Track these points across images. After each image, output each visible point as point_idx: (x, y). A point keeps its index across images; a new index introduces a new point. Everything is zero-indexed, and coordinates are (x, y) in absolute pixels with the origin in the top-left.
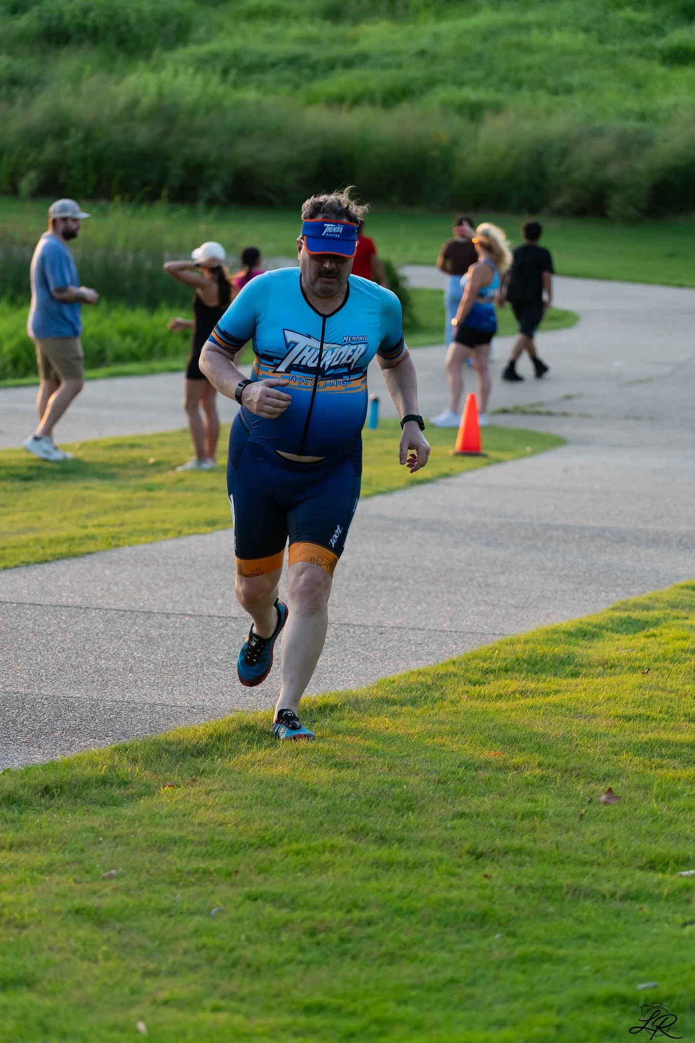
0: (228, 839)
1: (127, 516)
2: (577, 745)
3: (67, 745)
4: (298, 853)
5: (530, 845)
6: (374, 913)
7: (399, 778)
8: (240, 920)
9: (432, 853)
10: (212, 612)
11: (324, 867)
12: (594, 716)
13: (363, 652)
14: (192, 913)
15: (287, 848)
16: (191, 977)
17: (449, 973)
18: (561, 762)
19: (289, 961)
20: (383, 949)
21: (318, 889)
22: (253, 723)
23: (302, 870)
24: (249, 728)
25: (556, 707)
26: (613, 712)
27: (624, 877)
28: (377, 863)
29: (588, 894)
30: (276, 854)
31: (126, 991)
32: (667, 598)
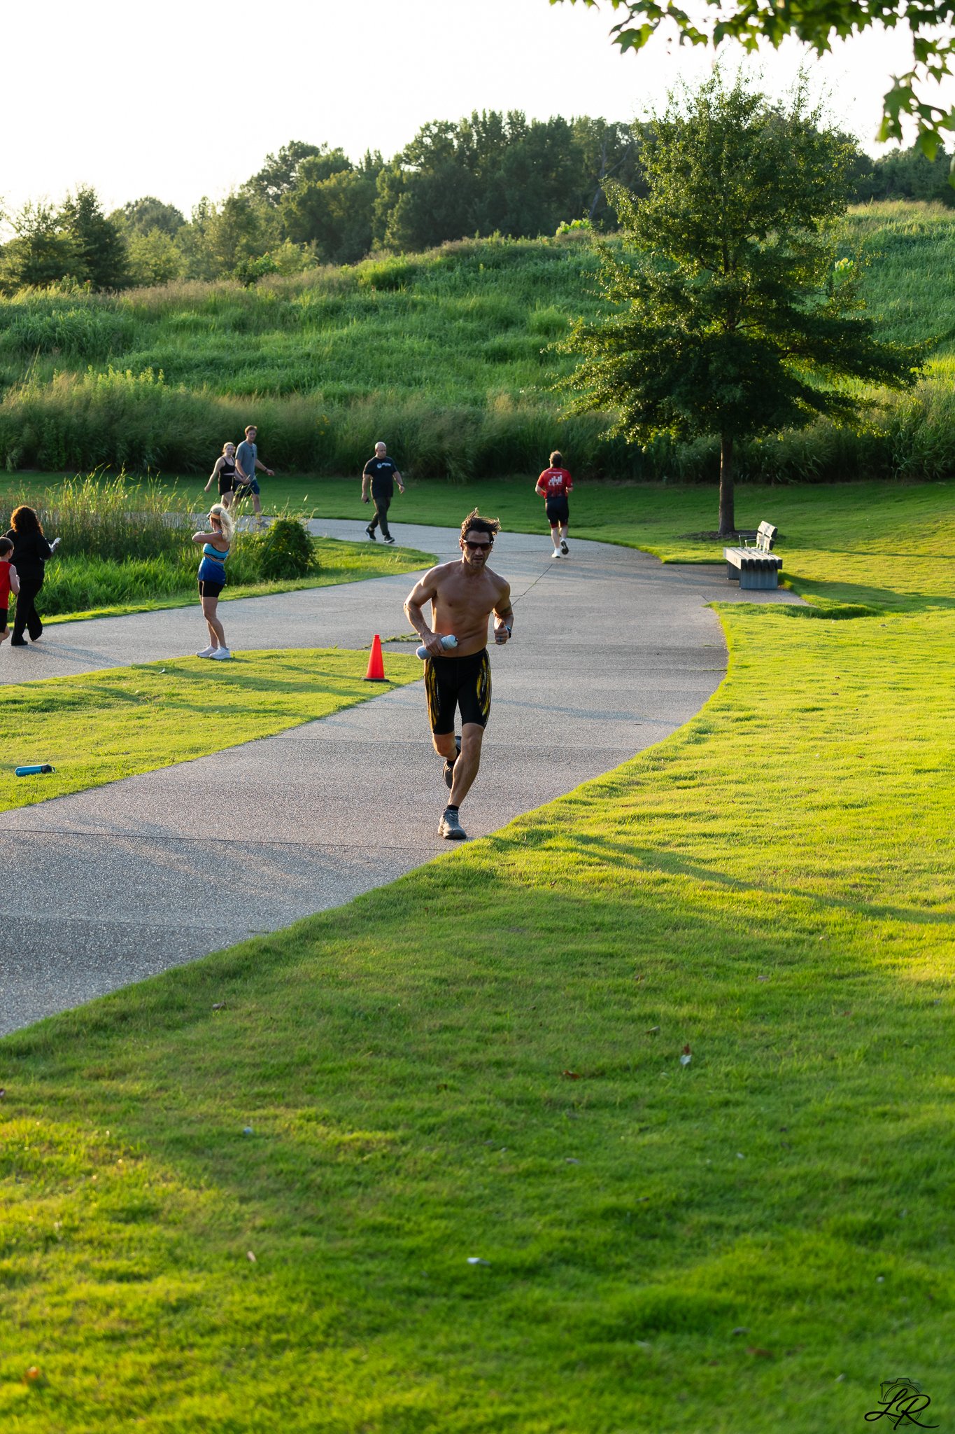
0: (275, 1061)
1: (128, 744)
3: (129, 969)
4: (331, 1071)
5: (505, 1057)
6: (402, 1132)
7: (393, 996)
10: (214, 836)
11: (353, 1087)
12: (523, 929)
16: (277, 1201)
18: (510, 975)
19: (350, 1183)
20: (419, 1168)
22: (269, 945)
24: (266, 950)
27: (585, 1087)
31: (230, 1219)
32: (552, 812)
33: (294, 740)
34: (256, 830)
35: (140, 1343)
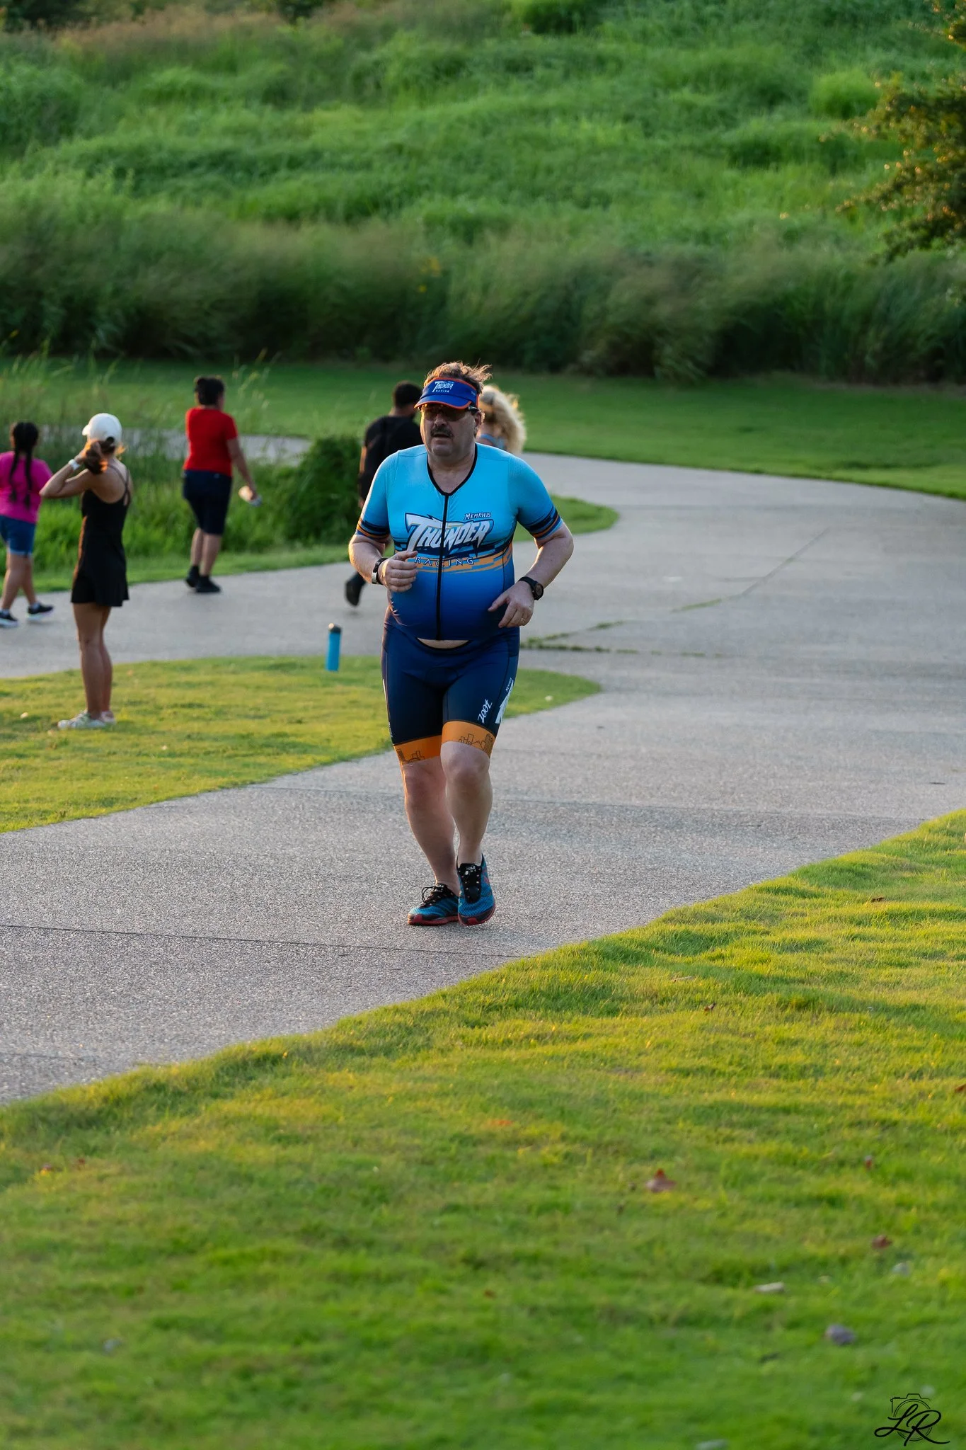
0: (129, 1243)
2: (615, 1111)
4: (226, 1262)
5: (549, 1250)
6: (331, 1345)
7: (368, 1157)
8: (145, 1356)
9: (413, 1262)
10: (107, 927)
11: (262, 1282)
12: (638, 1069)
13: (318, 981)
14: (78, 1348)
15: (212, 1255)
16: (77, 1437)
17: (436, 1430)
18: (592, 1134)
19: (214, 1414)
20: (345, 1397)
21: (255, 1313)
22: (163, 1081)
23: (232, 1286)
24: (159, 1088)
25: (585, 1056)
26: (664, 1064)
27: (680, 1294)
28: (336, 1277)
29: (629, 1319)
30: (196, 1264)
32: (739, 905)
33: (292, 791)
34: (188, 920)
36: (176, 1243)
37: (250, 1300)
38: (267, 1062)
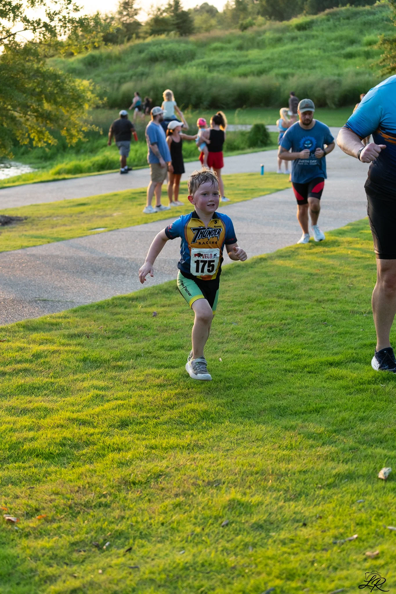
0: (238, 300)
4: (261, 303)
5: (335, 298)
6: (289, 321)
7: (289, 279)
8: (247, 325)
11: (270, 308)
12: (348, 258)
13: (270, 242)
14: (231, 324)
15: (257, 302)
16: (233, 343)
17: (317, 339)
18: (340, 272)
19: (264, 337)
20: (294, 332)
21: (270, 314)
23: (263, 309)
26: (354, 256)
28: (287, 306)
30: (254, 304)
31: (213, 348)
33: (257, 201)
35: (172, 387)
36: (249, 300)
37: (268, 312)
38: (262, 260)
